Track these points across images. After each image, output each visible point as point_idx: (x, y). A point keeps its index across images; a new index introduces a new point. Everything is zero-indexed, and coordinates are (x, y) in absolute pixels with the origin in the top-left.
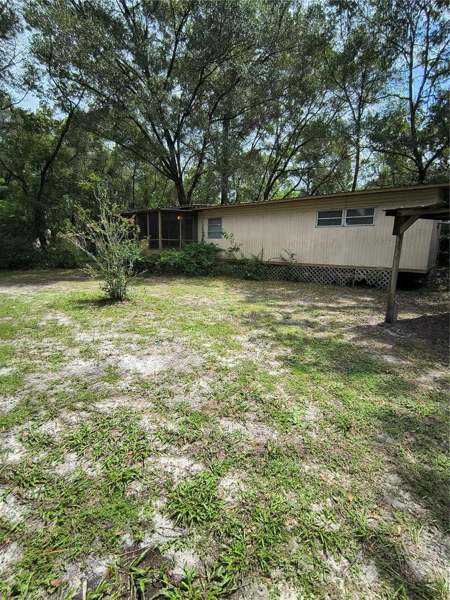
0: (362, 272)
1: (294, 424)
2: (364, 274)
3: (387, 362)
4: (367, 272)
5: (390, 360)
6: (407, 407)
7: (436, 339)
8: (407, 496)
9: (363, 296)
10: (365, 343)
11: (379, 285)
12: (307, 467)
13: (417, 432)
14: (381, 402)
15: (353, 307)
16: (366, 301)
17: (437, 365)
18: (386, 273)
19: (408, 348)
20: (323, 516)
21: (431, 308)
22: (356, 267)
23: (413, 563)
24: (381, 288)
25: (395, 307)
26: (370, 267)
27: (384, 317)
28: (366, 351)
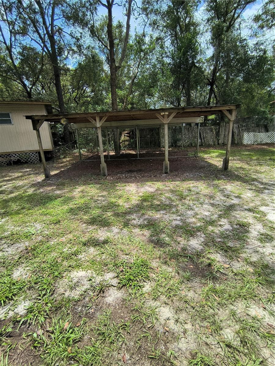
0: (16, 155)
1: (33, 234)
2: (18, 156)
3: (57, 194)
4: (19, 155)
5: (58, 192)
6: (76, 204)
7: (71, 178)
8: (90, 226)
9: (24, 169)
10: (42, 190)
11: (29, 161)
12: (53, 243)
13: (83, 209)
14: (66, 207)
15: (22, 176)
16: (27, 171)
17: (77, 187)
18: (31, 154)
19: (63, 185)
20: (70, 249)
21: (62, 167)
22: (10, 152)
23: (100, 239)
24: (31, 163)
25: (48, 169)
26: (20, 151)
27: (44, 176)
28: (45, 193)
